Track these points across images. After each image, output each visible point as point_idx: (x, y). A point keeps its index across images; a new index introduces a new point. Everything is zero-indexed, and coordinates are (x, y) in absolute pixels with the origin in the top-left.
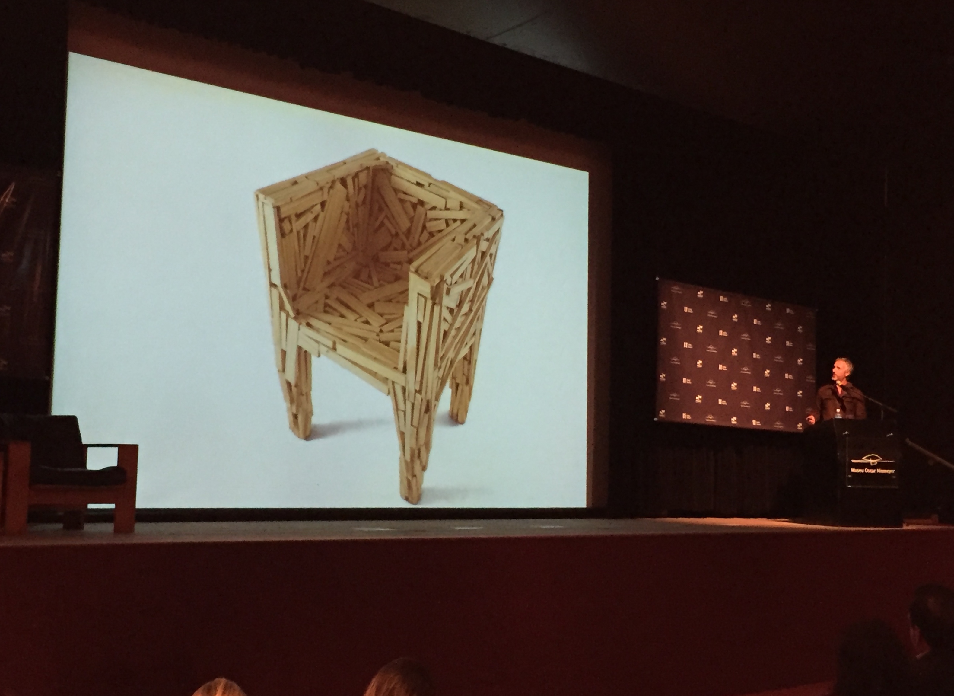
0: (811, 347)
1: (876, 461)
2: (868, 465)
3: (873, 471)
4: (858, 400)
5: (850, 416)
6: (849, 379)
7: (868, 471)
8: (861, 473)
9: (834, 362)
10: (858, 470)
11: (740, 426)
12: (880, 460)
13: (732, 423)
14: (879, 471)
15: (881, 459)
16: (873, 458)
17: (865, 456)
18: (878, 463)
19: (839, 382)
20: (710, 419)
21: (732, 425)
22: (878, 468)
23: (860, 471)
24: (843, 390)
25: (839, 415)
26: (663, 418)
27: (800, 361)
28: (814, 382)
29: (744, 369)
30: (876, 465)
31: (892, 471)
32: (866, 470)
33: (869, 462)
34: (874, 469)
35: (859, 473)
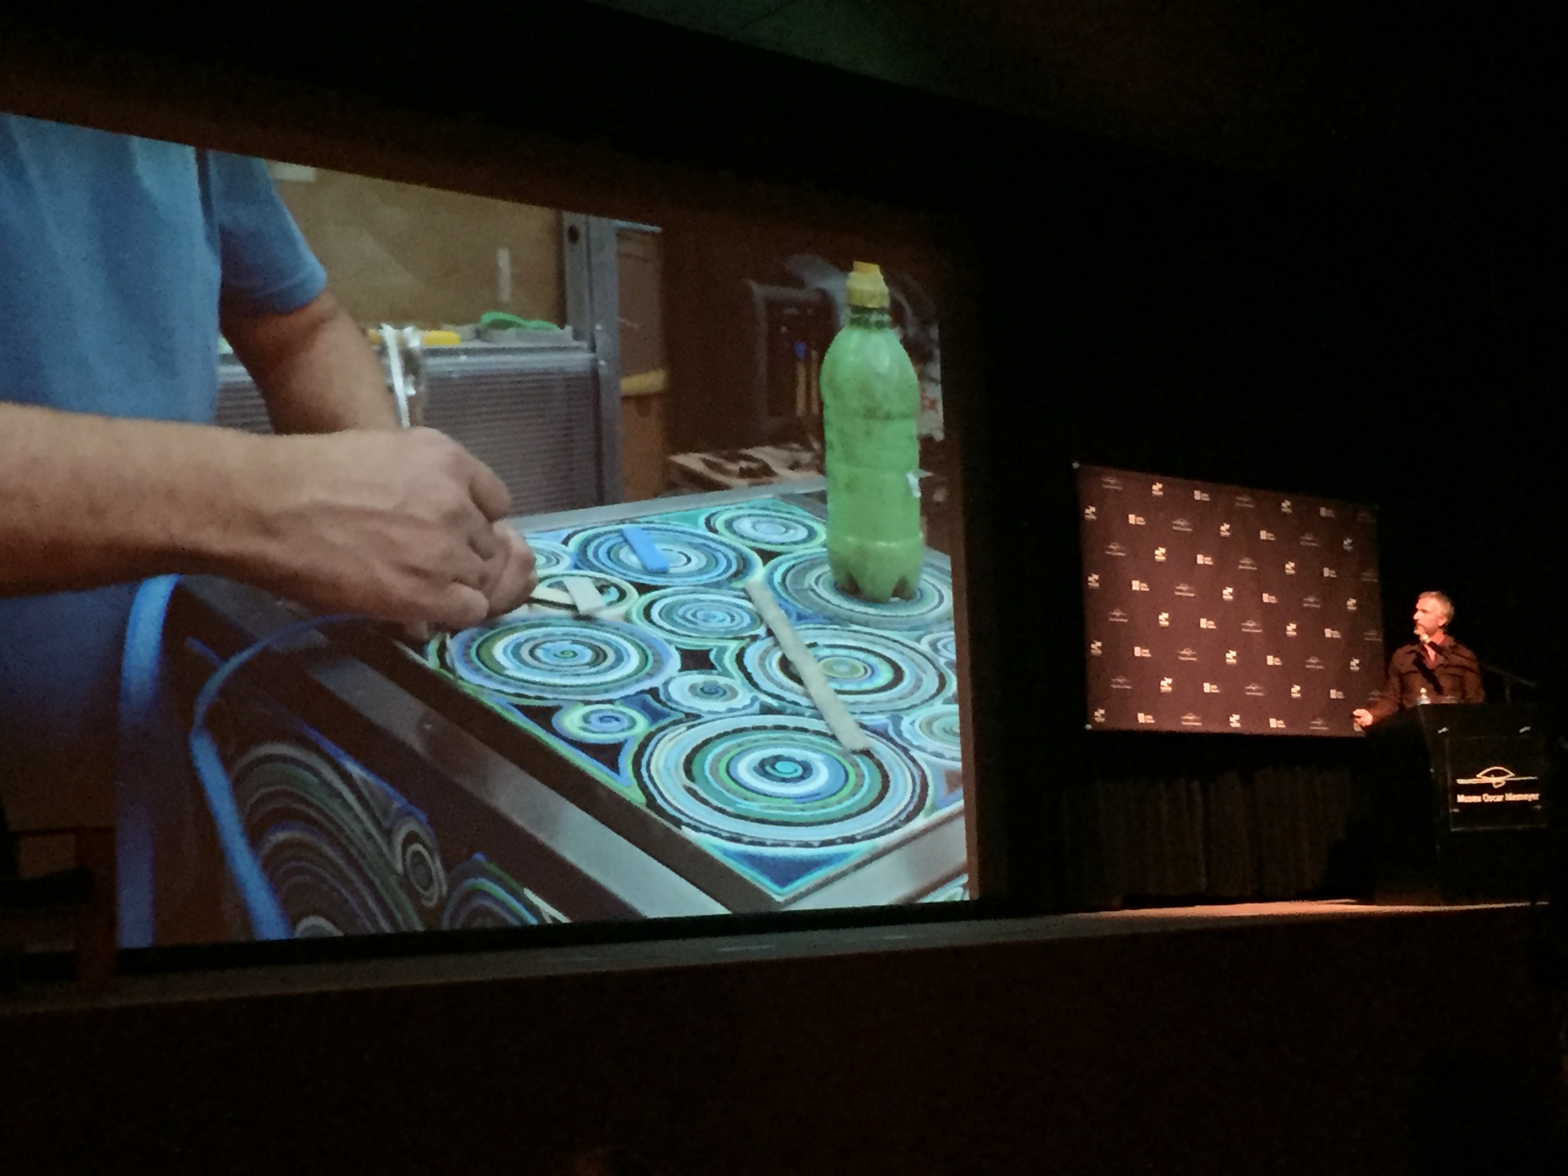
0: (1370, 576)
1: (1501, 780)
2: (1488, 788)
3: (1499, 798)
6: (1447, 629)
7: (1488, 798)
8: (1477, 803)
10: (1470, 797)
11: (1246, 731)
12: (1511, 776)
13: (1231, 726)
14: (1511, 797)
15: (1512, 774)
16: (1497, 774)
17: (1483, 770)
18: (1507, 782)
19: (1428, 638)
20: (1191, 722)
21: (1232, 730)
22: (1508, 792)
23: (1476, 799)
24: (1436, 652)
26: (1100, 723)
27: (1351, 602)
28: (1380, 640)
29: (1247, 624)
30: (1501, 788)
31: (1535, 797)
32: (1486, 798)
33: (1489, 782)
34: (1500, 794)
35: (1473, 804)
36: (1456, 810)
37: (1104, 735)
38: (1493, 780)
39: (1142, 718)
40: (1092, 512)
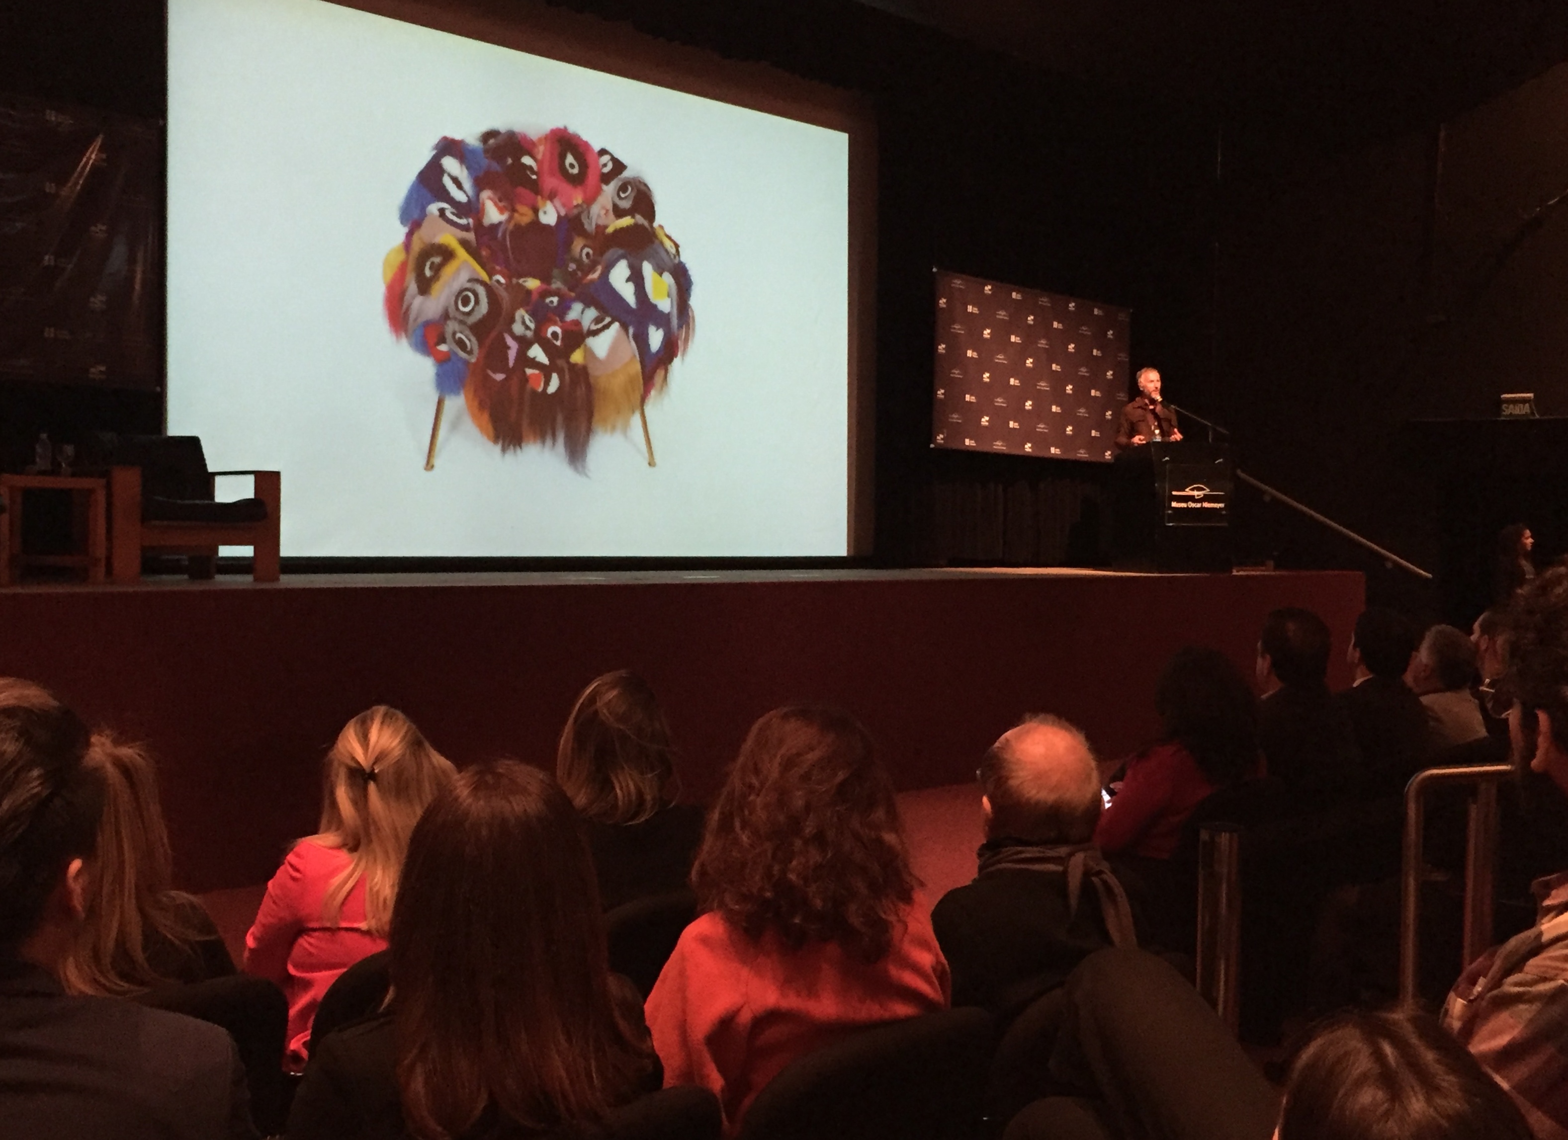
0: (1123, 357)
1: (1201, 493)
2: (1192, 499)
3: (1199, 505)
7: (1192, 505)
8: (1184, 508)
10: (1179, 504)
11: (1035, 454)
12: (1207, 491)
13: (1025, 451)
14: (1206, 505)
15: (1208, 490)
16: (1199, 489)
17: (1190, 486)
18: (1205, 495)
20: (999, 446)
21: (1026, 453)
22: (1205, 502)
23: (1183, 505)
25: (1157, 437)
27: (1109, 374)
28: (1126, 399)
29: (1041, 384)
30: (1201, 498)
31: (1222, 505)
32: (1190, 505)
33: (1193, 494)
34: (1199, 502)
35: (1181, 508)
36: (1170, 512)
37: (942, 451)
38: (1196, 493)
39: (967, 442)
40: (944, 302)
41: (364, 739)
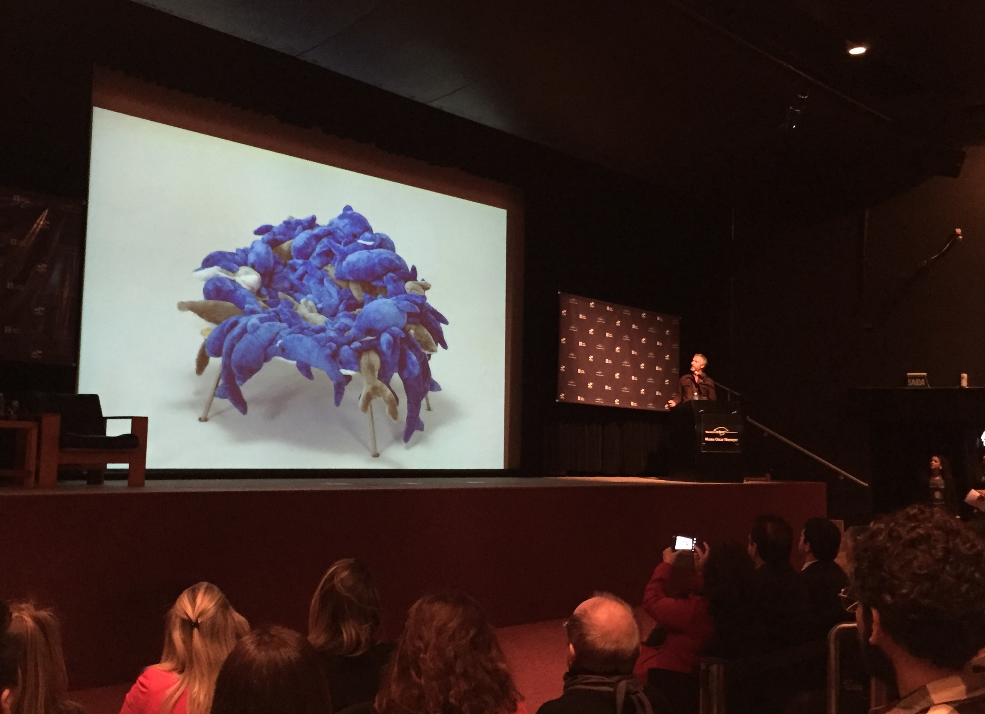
0: (675, 346)
1: (723, 432)
2: (718, 436)
3: (722, 440)
4: (711, 387)
5: (705, 398)
6: (704, 370)
7: (718, 439)
8: (713, 441)
9: (693, 357)
10: (710, 439)
11: (621, 406)
12: (727, 431)
13: (615, 404)
14: (727, 440)
15: (728, 430)
16: (722, 430)
17: (716, 428)
18: (725, 433)
19: (696, 373)
20: (599, 401)
21: (616, 406)
22: (726, 437)
23: (712, 439)
24: (699, 379)
25: (696, 397)
26: (562, 399)
27: (667, 357)
28: (678, 373)
29: (624, 363)
30: (724, 435)
31: (736, 440)
32: (717, 439)
33: (718, 433)
34: (722, 438)
35: (711, 441)
37: (563, 404)
38: (720, 432)
39: (579, 398)
40: (565, 312)
41: (193, 601)
